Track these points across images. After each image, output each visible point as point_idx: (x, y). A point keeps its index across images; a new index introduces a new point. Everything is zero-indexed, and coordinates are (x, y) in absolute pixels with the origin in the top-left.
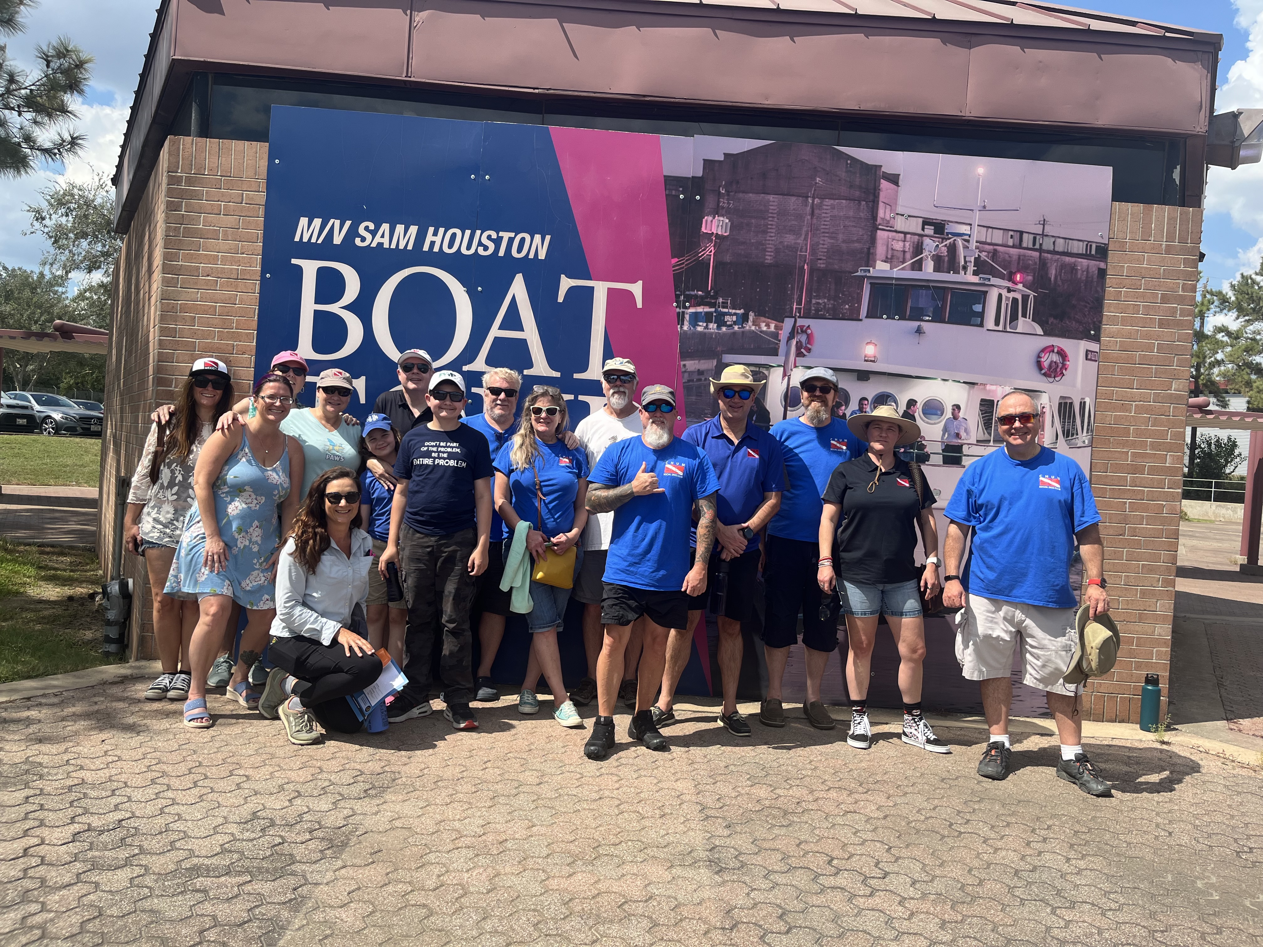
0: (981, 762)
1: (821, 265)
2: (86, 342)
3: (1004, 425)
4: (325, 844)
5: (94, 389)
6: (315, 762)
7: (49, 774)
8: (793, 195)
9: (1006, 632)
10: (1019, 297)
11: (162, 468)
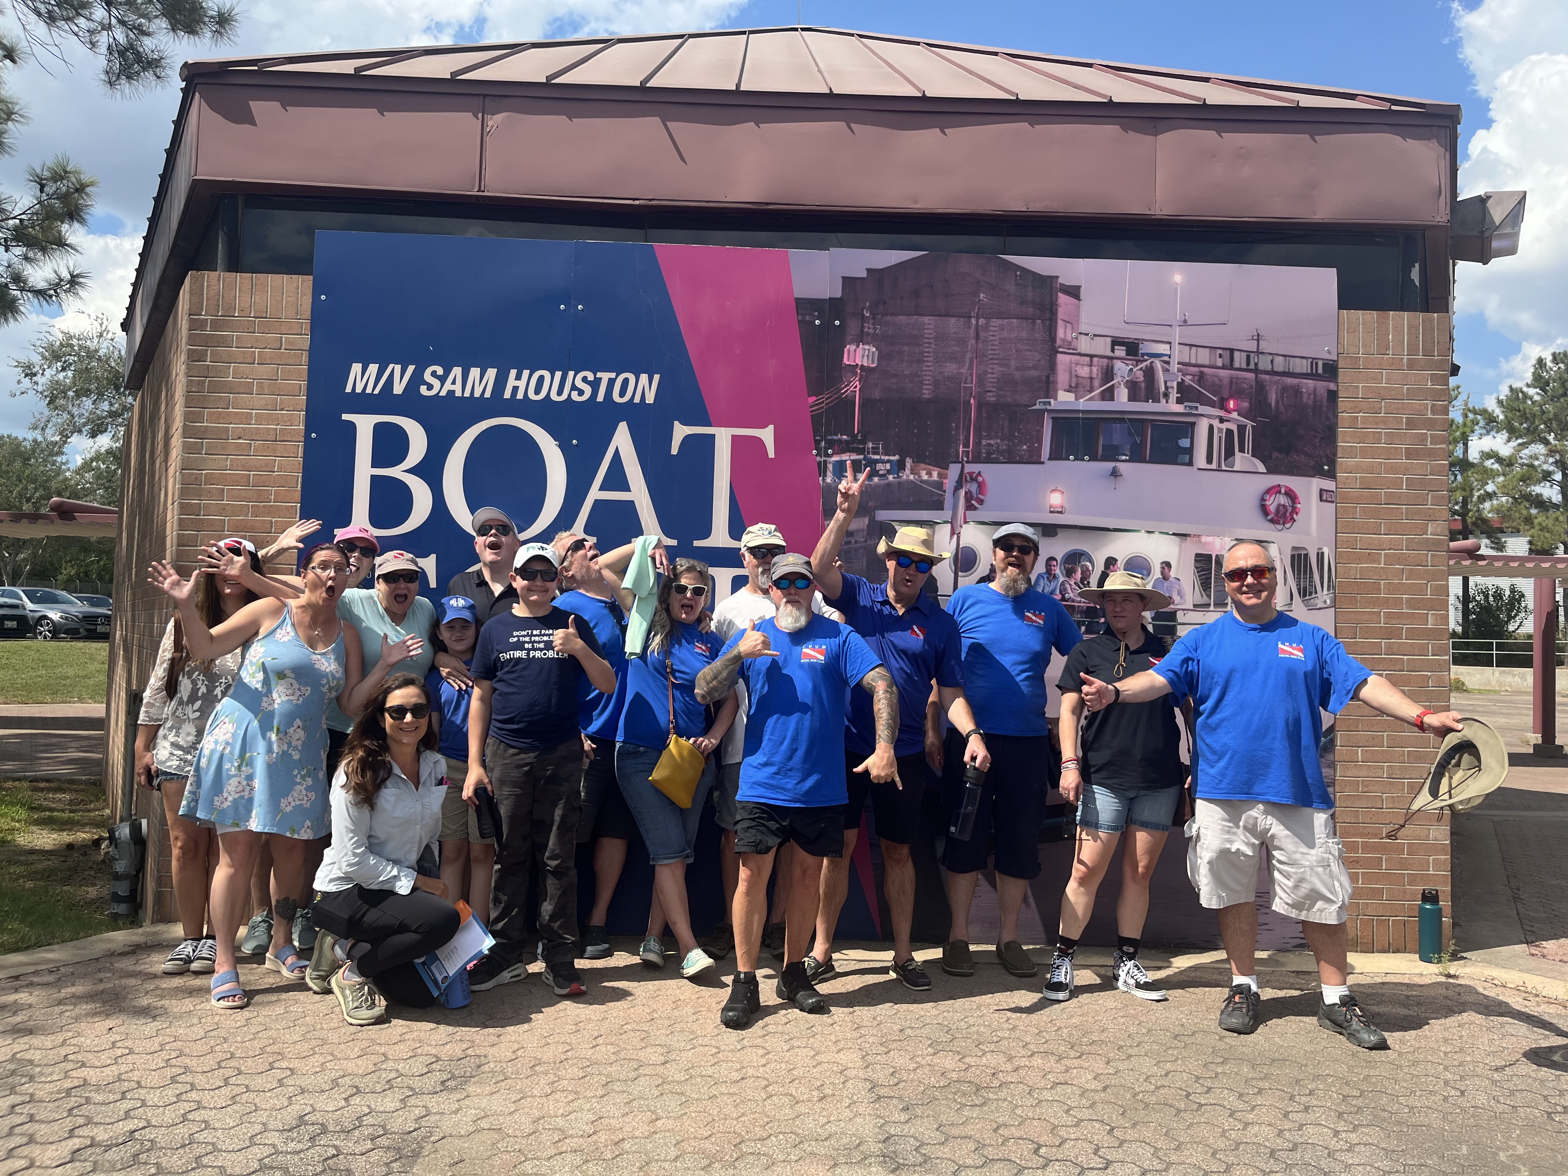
0: (1222, 1012)
1: (991, 398)
2: (92, 524)
3: (1233, 581)
4: (391, 1155)
5: (101, 579)
6: (377, 1048)
7: (41, 1074)
8: (952, 316)
9: (1248, 844)
10: (1234, 427)
11: (180, 678)
